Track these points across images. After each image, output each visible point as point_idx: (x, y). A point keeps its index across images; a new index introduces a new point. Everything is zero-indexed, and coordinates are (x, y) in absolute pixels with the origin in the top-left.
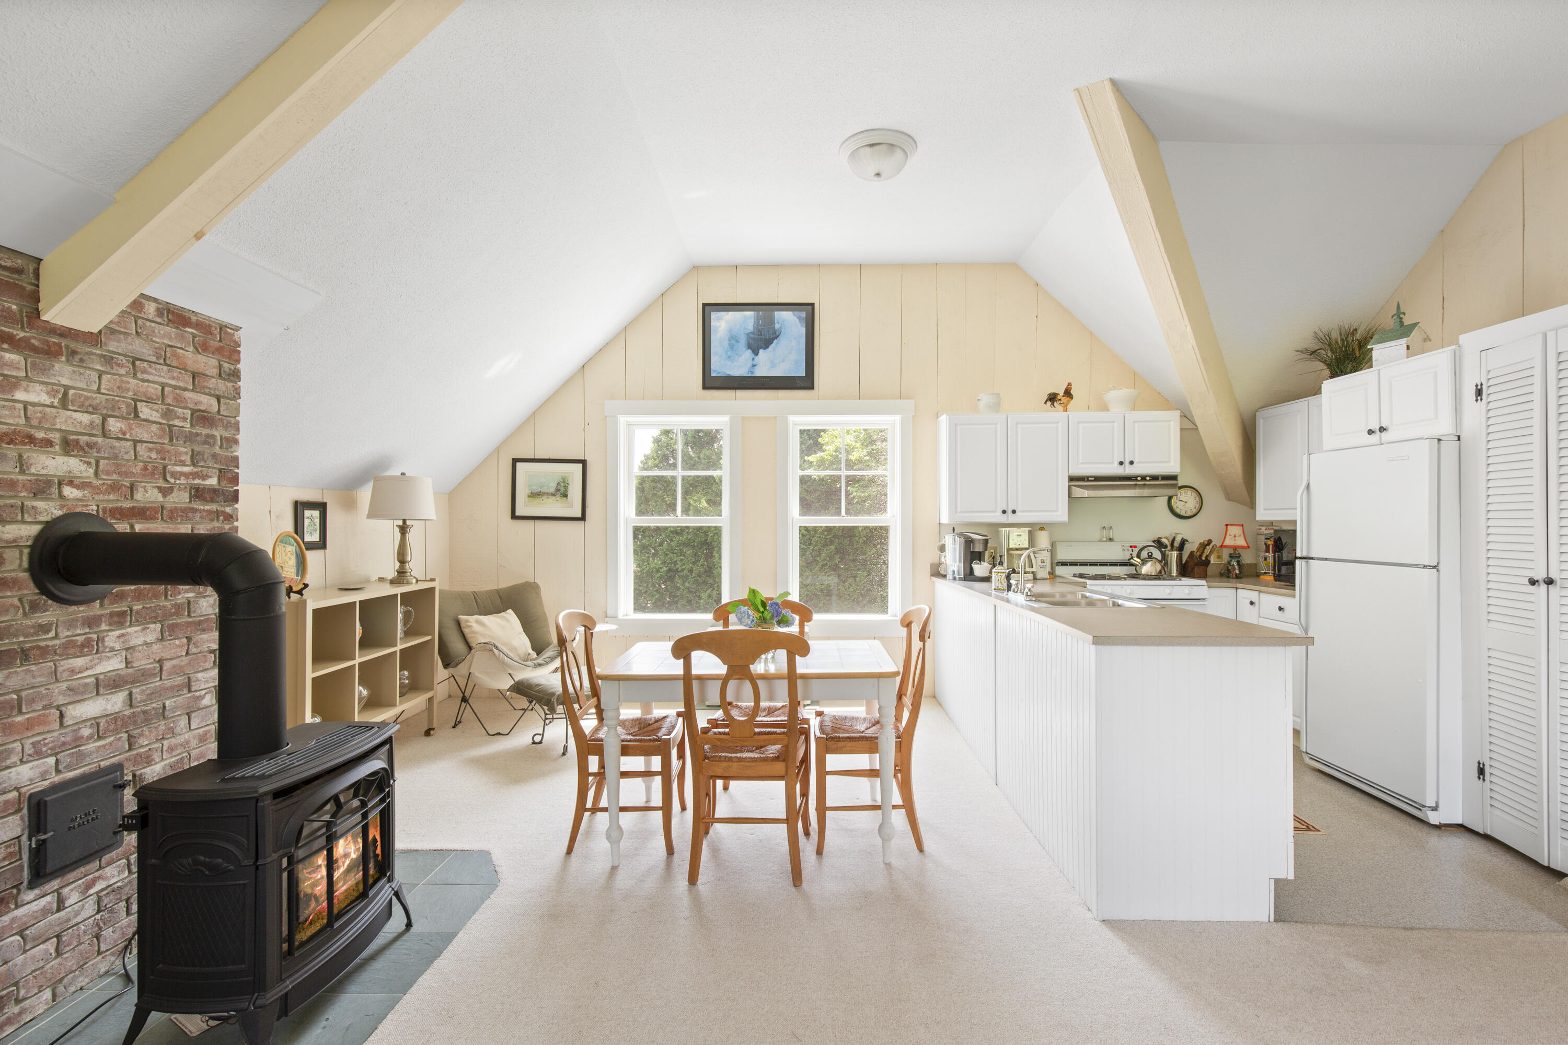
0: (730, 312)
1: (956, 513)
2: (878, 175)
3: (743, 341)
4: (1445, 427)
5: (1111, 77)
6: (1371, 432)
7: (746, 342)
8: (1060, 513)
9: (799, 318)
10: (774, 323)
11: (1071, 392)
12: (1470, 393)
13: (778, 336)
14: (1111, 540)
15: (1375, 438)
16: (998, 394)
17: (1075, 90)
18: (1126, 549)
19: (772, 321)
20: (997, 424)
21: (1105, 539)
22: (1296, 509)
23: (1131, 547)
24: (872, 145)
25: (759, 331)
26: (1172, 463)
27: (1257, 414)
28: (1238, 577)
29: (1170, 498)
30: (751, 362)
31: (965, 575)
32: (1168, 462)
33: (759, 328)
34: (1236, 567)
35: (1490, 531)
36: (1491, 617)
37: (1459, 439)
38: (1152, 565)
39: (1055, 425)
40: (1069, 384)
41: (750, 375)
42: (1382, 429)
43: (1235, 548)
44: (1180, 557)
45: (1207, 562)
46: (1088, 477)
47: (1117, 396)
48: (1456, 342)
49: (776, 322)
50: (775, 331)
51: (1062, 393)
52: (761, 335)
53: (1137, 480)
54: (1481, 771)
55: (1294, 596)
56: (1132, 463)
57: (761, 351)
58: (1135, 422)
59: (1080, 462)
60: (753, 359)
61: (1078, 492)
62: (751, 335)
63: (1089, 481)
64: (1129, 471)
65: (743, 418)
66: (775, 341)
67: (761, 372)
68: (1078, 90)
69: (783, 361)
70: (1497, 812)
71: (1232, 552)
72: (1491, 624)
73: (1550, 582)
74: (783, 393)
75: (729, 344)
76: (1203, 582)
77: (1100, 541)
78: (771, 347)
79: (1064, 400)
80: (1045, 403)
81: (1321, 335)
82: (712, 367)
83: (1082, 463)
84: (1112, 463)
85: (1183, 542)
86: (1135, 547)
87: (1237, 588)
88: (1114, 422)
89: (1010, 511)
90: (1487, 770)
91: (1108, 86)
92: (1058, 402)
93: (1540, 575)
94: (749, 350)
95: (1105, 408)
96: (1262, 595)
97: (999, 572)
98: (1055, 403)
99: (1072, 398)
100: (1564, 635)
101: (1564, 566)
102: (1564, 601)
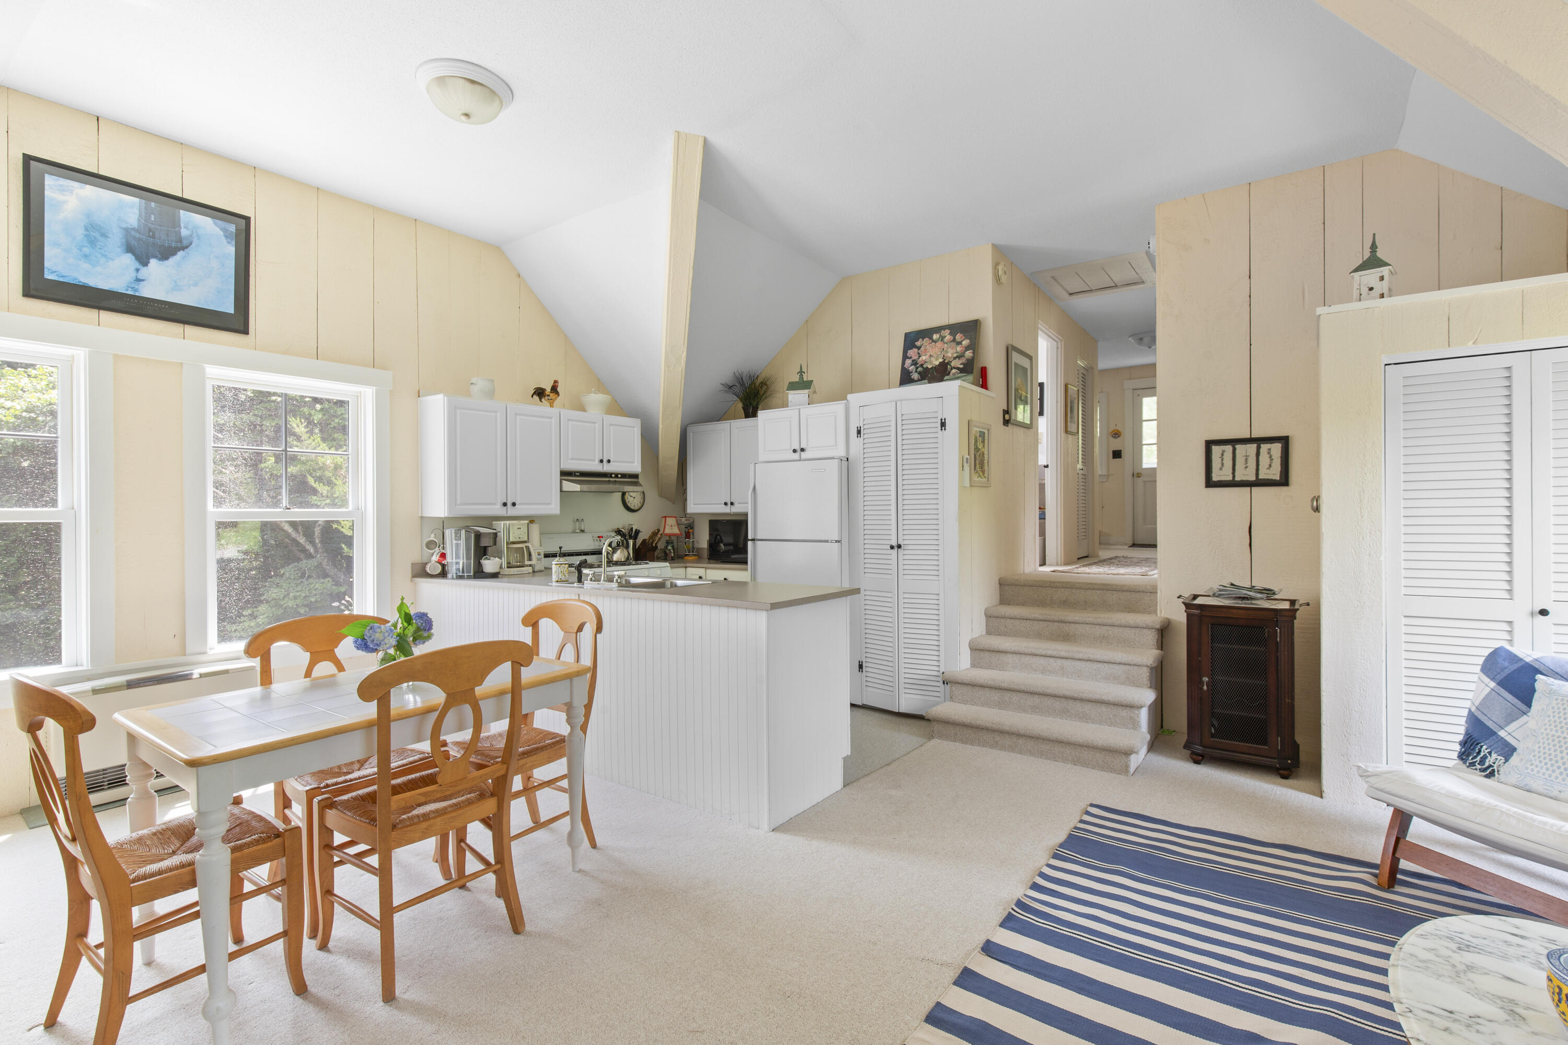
0: (88, 186)
1: (456, 505)
2: (467, 115)
3: (116, 239)
4: (841, 452)
5: (706, 136)
6: (795, 451)
7: (124, 240)
8: (554, 507)
9: (225, 230)
10: (180, 226)
11: (558, 389)
12: (853, 432)
13: (187, 247)
14: (582, 531)
15: (796, 456)
16: (493, 381)
17: (676, 131)
18: (595, 539)
19: (176, 223)
20: (496, 412)
21: (578, 531)
22: (747, 503)
23: (599, 537)
24: (473, 82)
25: (150, 230)
26: (636, 464)
27: (688, 429)
28: (673, 559)
29: (624, 494)
30: (133, 274)
31: (475, 573)
32: (633, 462)
33: (150, 225)
34: (672, 551)
35: (866, 517)
36: (866, 570)
37: (848, 460)
38: (621, 552)
39: (550, 420)
40: (556, 382)
41: (130, 292)
42: (802, 450)
43: (670, 535)
44: (634, 544)
45: (656, 547)
46: (575, 472)
47: (596, 399)
48: (846, 399)
49: (182, 225)
50: (181, 238)
51: (548, 390)
52: (153, 237)
53: (611, 477)
54: (861, 667)
55: (746, 570)
56: (609, 461)
57: (153, 262)
58: (611, 425)
59: (570, 457)
60: (137, 270)
61: (569, 486)
62: (133, 233)
63: (576, 476)
64: (607, 468)
65: (116, 357)
66: (181, 254)
67: (148, 291)
68: (678, 132)
69: (196, 285)
70: (869, 689)
71: (668, 539)
72: (867, 575)
73: (899, 546)
74: (191, 330)
75: (86, 236)
76: (667, 564)
77: (574, 532)
78: (172, 260)
79: (552, 396)
80: (532, 396)
81: (737, 374)
82: (46, 264)
83: (571, 459)
84: (594, 460)
85: (637, 532)
86: (602, 537)
87: (686, 567)
88: (595, 423)
89: (509, 504)
90: (864, 665)
91: (701, 143)
92: (547, 398)
93: (894, 544)
94: (130, 255)
95: (582, 409)
96: (708, 570)
97: (561, 564)
98: (543, 400)
99: (559, 395)
100: (906, 577)
101: (905, 537)
102: (906, 557)
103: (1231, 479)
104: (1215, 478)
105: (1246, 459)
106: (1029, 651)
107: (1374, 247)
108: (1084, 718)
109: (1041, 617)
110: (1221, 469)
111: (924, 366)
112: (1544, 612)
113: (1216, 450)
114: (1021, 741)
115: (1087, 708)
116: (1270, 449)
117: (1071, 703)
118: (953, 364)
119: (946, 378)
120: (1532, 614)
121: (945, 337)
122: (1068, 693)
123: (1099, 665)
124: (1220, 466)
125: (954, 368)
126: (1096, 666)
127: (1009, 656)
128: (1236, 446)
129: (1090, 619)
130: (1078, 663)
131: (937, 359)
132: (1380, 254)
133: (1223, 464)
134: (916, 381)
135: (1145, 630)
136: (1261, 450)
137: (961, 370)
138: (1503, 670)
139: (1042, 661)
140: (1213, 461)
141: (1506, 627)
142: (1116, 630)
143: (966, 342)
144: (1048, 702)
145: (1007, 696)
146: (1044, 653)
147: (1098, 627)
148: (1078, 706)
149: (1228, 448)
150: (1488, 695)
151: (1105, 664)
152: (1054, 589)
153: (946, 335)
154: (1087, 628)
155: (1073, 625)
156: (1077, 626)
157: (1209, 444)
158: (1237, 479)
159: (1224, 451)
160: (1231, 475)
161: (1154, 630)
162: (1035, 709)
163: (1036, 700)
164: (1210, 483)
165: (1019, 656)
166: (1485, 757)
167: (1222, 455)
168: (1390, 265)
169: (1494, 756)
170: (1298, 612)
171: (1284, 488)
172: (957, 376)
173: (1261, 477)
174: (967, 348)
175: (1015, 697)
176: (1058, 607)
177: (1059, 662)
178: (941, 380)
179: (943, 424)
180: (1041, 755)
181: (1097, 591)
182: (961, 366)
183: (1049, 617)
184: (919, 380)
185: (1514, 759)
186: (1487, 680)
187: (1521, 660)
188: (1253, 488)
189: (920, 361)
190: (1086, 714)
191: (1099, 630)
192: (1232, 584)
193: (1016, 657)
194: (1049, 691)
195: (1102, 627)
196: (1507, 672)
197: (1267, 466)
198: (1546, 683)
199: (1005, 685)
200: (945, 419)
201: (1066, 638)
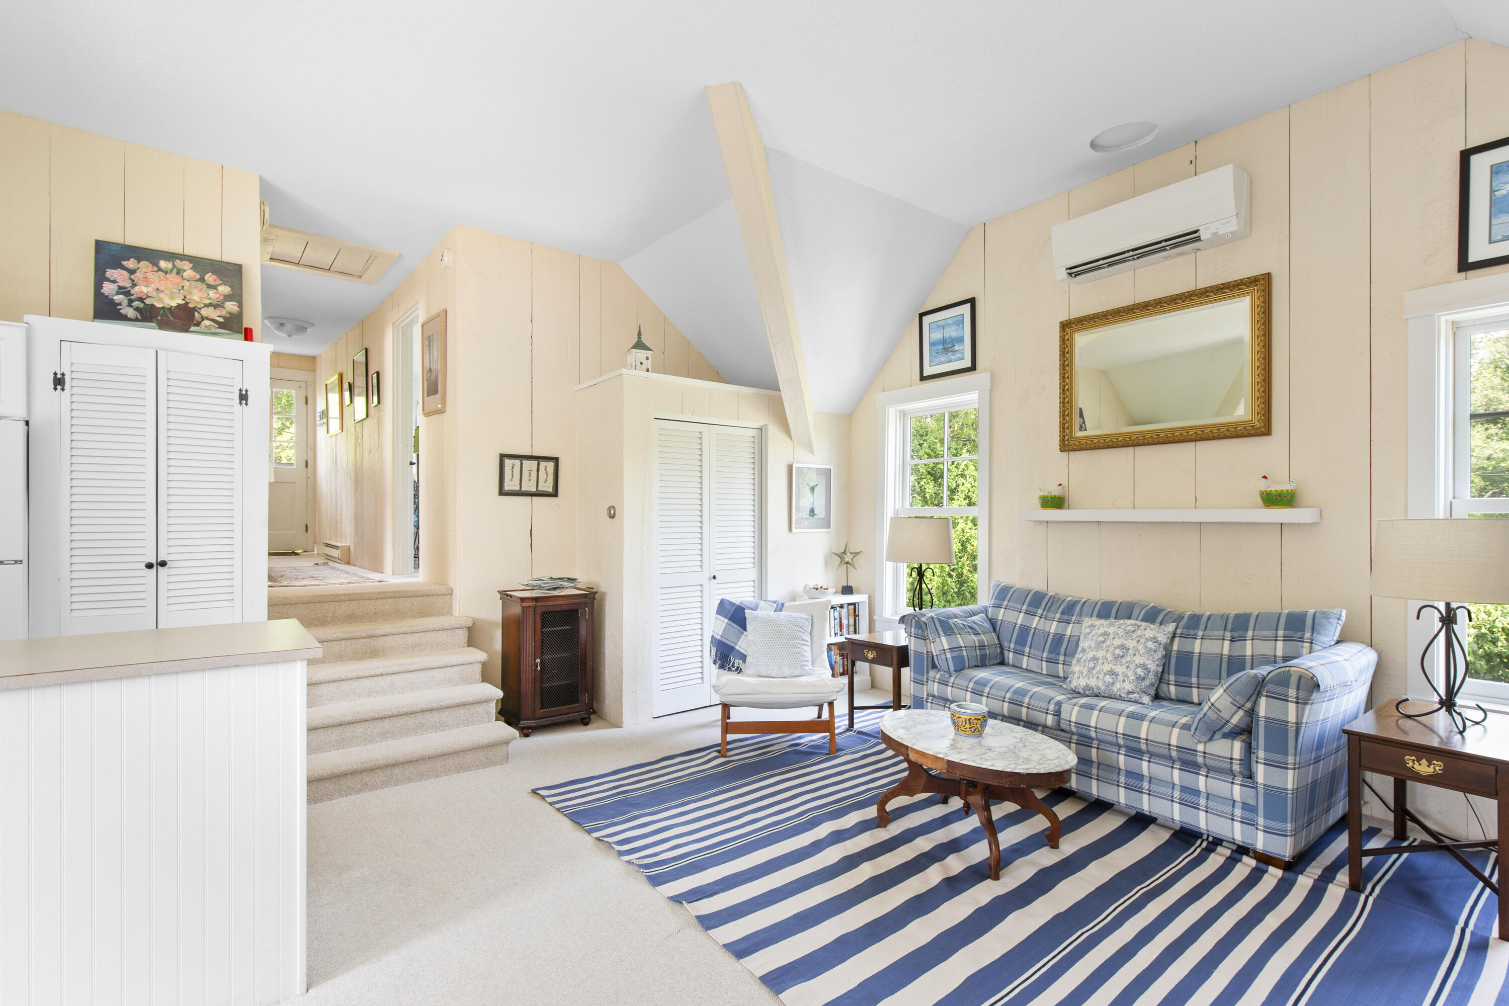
12: (47, 381)
37: (28, 424)
73: (162, 564)
93: (152, 560)
100: (172, 608)
101: (171, 550)
102: (172, 579)
103: (519, 489)
104: (507, 487)
105: (530, 473)
106: (354, 675)
107: (639, 334)
108: (441, 726)
109: (345, 636)
110: (511, 480)
111: (148, 301)
112: (714, 577)
113: (508, 463)
114: (397, 771)
115: (445, 716)
116: (546, 467)
117: (427, 716)
118: (205, 312)
119: (193, 328)
120: (710, 579)
121: (185, 271)
122: (428, 706)
123: (433, 672)
124: (511, 477)
125: (207, 319)
126: (429, 673)
127: (323, 686)
128: (523, 461)
129: (404, 629)
130: (410, 675)
131: (172, 298)
132: (644, 339)
133: (513, 476)
134: (130, 320)
135: (457, 631)
136: (540, 467)
137: (221, 325)
138: (729, 611)
139: (367, 682)
140: (506, 473)
141: (699, 588)
142: (429, 635)
143: (224, 289)
144: (400, 722)
145: (348, 731)
146: (373, 673)
147: (410, 635)
148: (435, 716)
149: (517, 462)
150: (725, 628)
151: (439, 670)
152: (336, 603)
153: (185, 268)
154: (398, 638)
155: (381, 638)
156: (387, 638)
157: (503, 457)
158: (523, 489)
159: (514, 465)
160: (519, 486)
161: (465, 629)
162: (384, 736)
163: (387, 723)
164: (502, 492)
165: (337, 684)
166: (734, 663)
167: (513, 468)
168: (649, 349)
169: (737, 661)
170: (597, 594)
171: (554, 499)
172: (213, 330)
173: (540, 489)
174: (228, 298)
175: (359, 729)
176: (342, 624)
177: (389, 679)
178: (186, 330)
179: (243, 397)
180: (422, 776)
181: (389, 600)
182: (221, 320)
183: (355, 634)
184: (136, 320)
185: (748, 659)
186: (723, 619)
187: (735, 604)
188: (533, 497)
189: (138, 291)
190: (444, 722)
191: (410, 639)
192: (551, 578)
193: (333, 687)
194: (405, 710)
195: (414, 634)
196: (731, 612)
197: (544, 481)
198: (751, 613)
199: (349, 718)
200: (246, 391)
201: (373, 654)
